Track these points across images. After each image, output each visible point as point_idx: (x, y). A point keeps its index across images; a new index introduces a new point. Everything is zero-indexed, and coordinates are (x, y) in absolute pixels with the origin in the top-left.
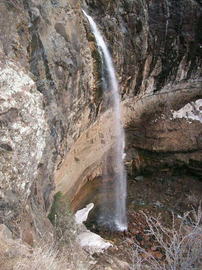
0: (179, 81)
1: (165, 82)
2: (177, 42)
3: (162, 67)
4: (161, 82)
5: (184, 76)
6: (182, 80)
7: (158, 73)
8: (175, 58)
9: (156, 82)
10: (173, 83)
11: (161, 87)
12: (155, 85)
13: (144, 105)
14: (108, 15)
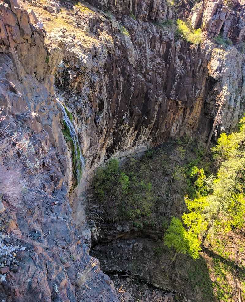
0: (126, 149)
1: (114, 151)
2: (127, 115)
3: (114, 139)
4: (111, 152)
5: (130, 145)
6: (128, 148)
7: (110, 145)
8: (124, 130)
9: (107, 152)
10: (120, 152)
11: (111, 156)
12: (106, 155)
13: (95, 174)
14: (75, 96)
